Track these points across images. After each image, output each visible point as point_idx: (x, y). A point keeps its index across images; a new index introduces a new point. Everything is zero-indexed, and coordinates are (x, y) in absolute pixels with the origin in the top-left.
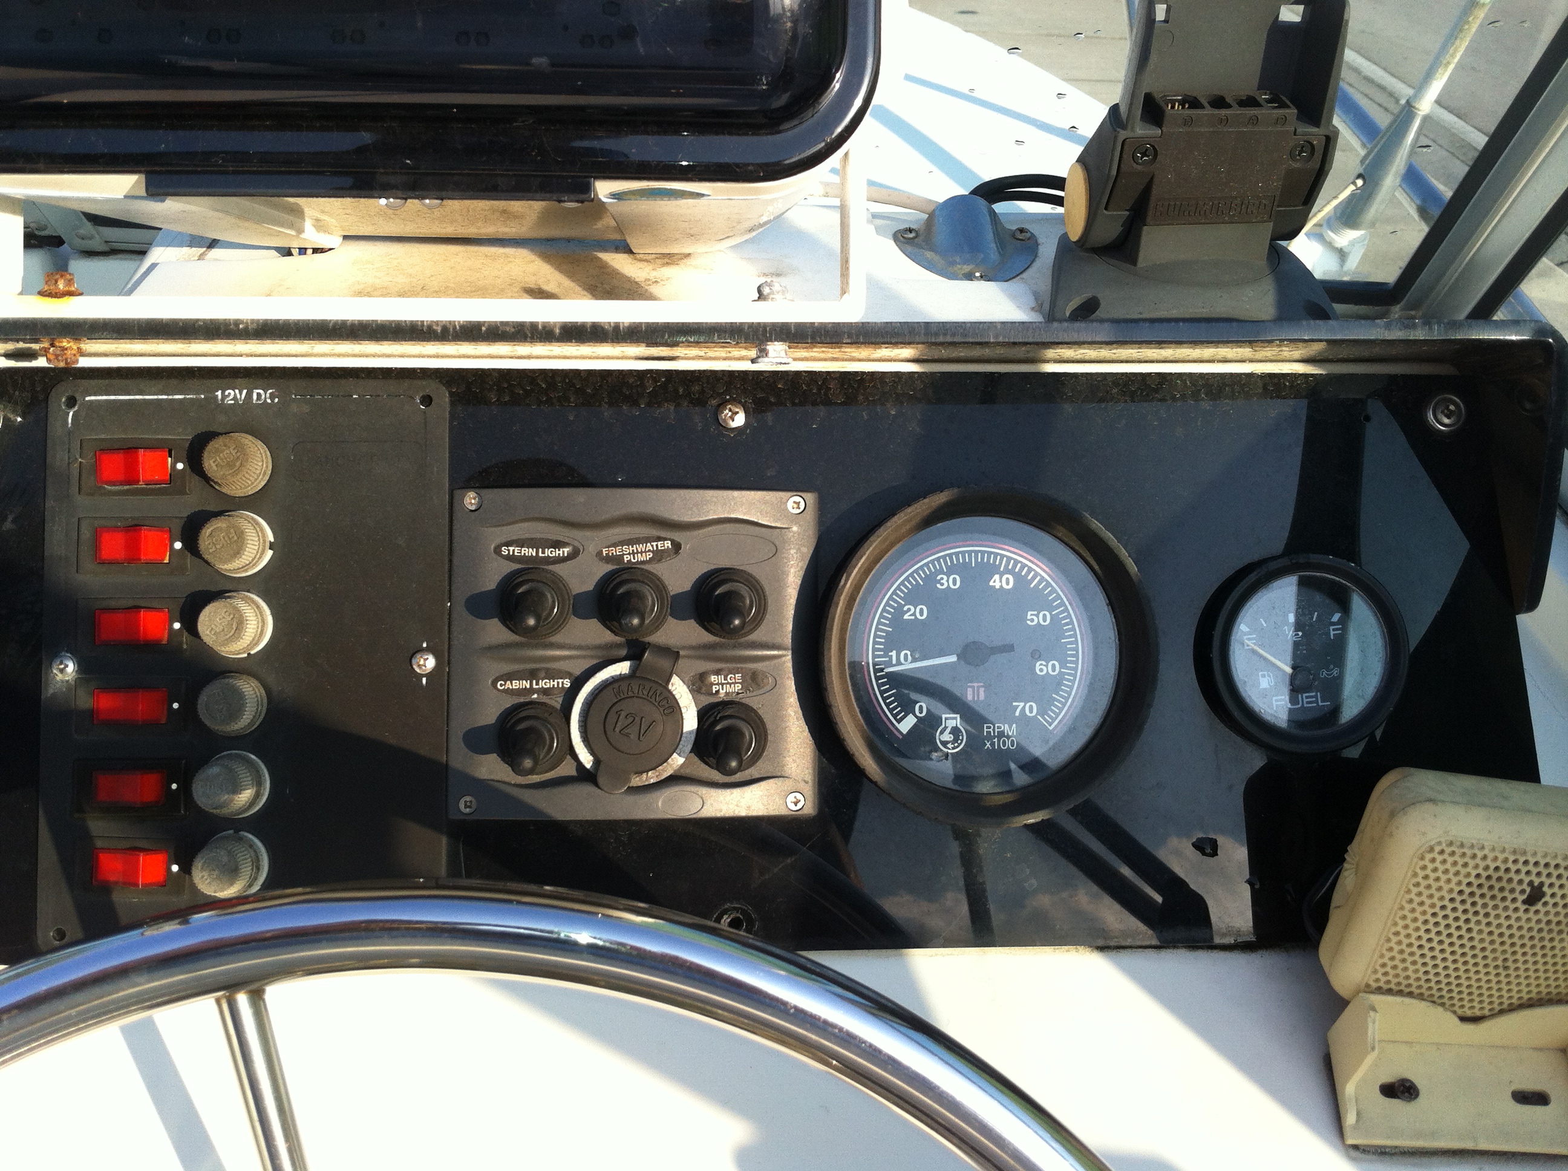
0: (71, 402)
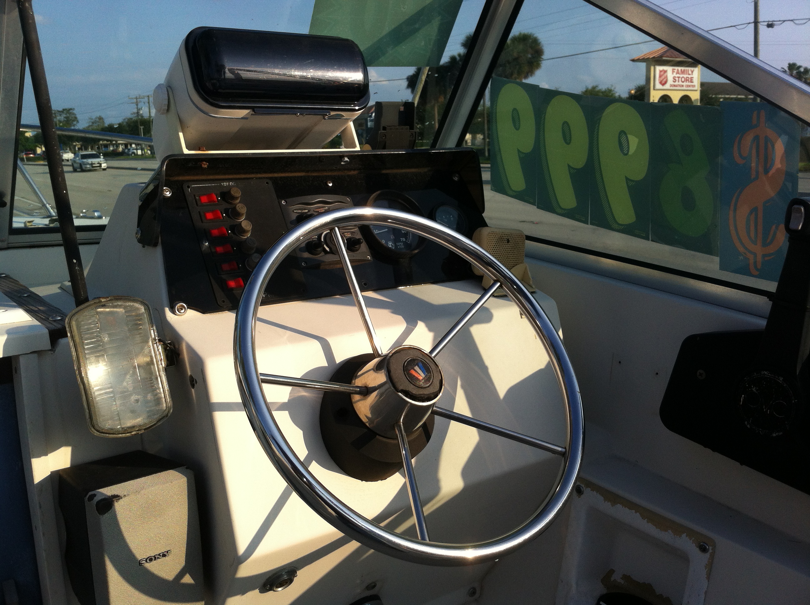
0: (189, 187)
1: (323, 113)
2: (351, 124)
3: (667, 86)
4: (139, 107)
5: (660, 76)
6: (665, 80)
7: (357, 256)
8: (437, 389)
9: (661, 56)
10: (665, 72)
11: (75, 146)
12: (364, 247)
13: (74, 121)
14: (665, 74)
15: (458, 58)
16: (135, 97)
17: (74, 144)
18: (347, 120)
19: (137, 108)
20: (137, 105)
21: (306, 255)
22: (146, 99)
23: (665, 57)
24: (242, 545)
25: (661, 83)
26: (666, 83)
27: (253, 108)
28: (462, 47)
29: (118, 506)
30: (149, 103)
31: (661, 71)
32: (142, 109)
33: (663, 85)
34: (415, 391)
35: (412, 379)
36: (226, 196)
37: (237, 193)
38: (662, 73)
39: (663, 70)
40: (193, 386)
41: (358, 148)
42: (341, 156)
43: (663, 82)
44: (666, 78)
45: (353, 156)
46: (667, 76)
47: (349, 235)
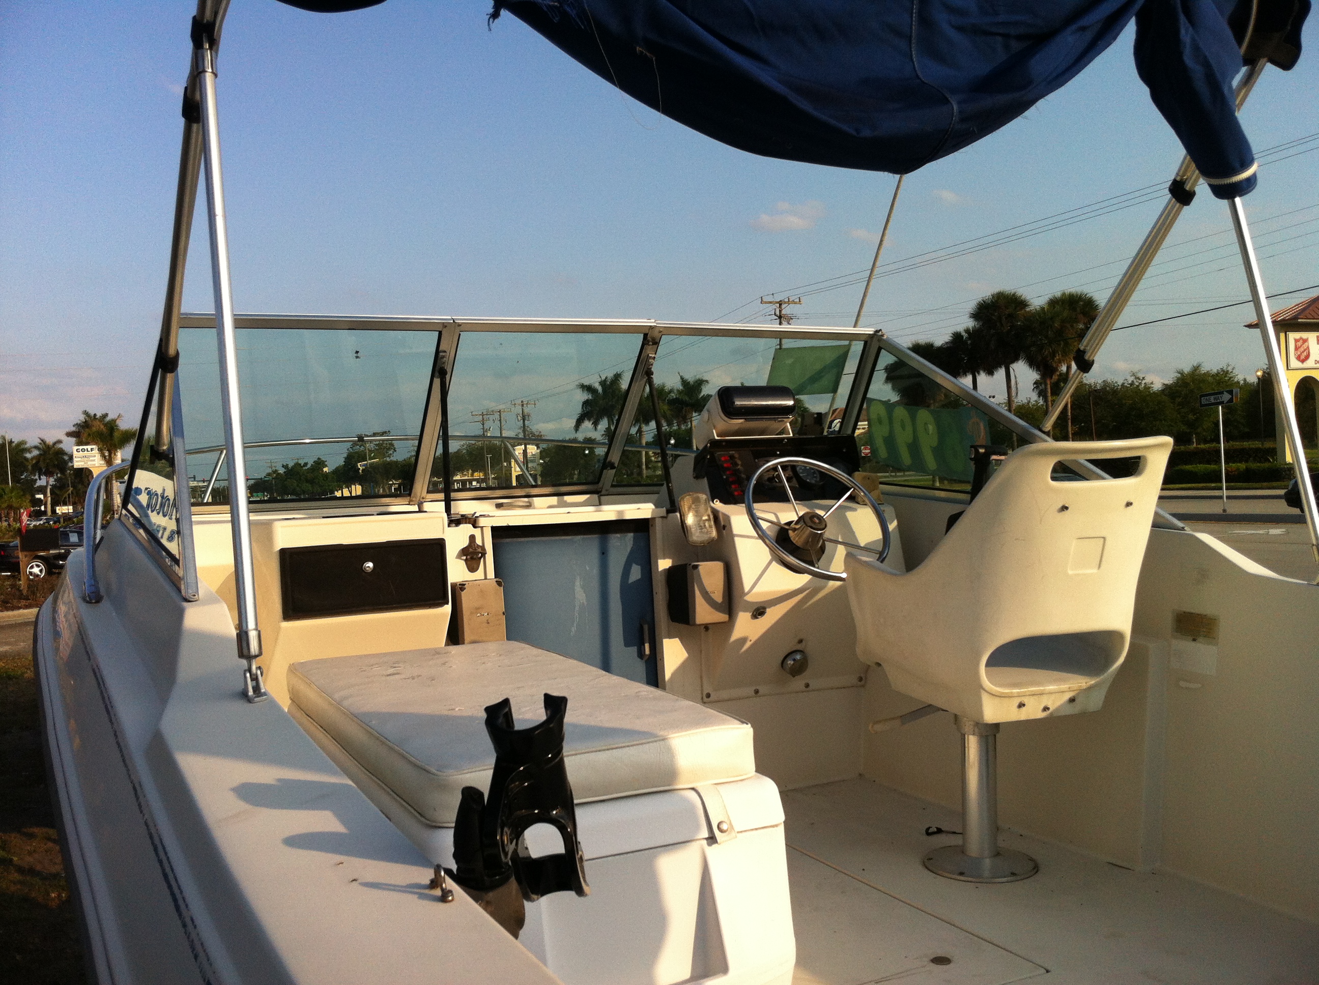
0: (717, 453)
1: (775, 419)
2: (788, 424)
3: (1310, 363)
4: (486, 427)
5: (1296, 349)
6: (1305, 353)
7: (792, 484)
8: (824, 527)
9: (1295, 318)
10: (1305, 341)
11: (391, 485)
12: (794, 480)
13: (389, 449)
14: (1305, 346)
15: (965, 335)
16: (481, 413)
17: (391, 482)
18: (786, 422)
19: (483, 429)
20: (483, 424)
21: (767, 483)
22: (497, 416)
23: (1302, 318)
24: (747, 589)
25: (1298, 358)
26: (1307, 357)
27: (745, 419)
28: (972, 319)
29: (700, 568)
30: (500, 420)
31: (1296, 341)
32: (489, 430)
33: (1303, 361)
34: (814, 526)
35: (814, 523)
36: (732, 457)
37: (737, 455)
38: (1299, 344)
39: (1301, 338)
40: (724, 529)
41: (791, 435)
42: (783, 439)
43: (1303, 357)
44: (1307, 351)
45: (789, 439)
46: (1308, 348)
47: (787, 475)
